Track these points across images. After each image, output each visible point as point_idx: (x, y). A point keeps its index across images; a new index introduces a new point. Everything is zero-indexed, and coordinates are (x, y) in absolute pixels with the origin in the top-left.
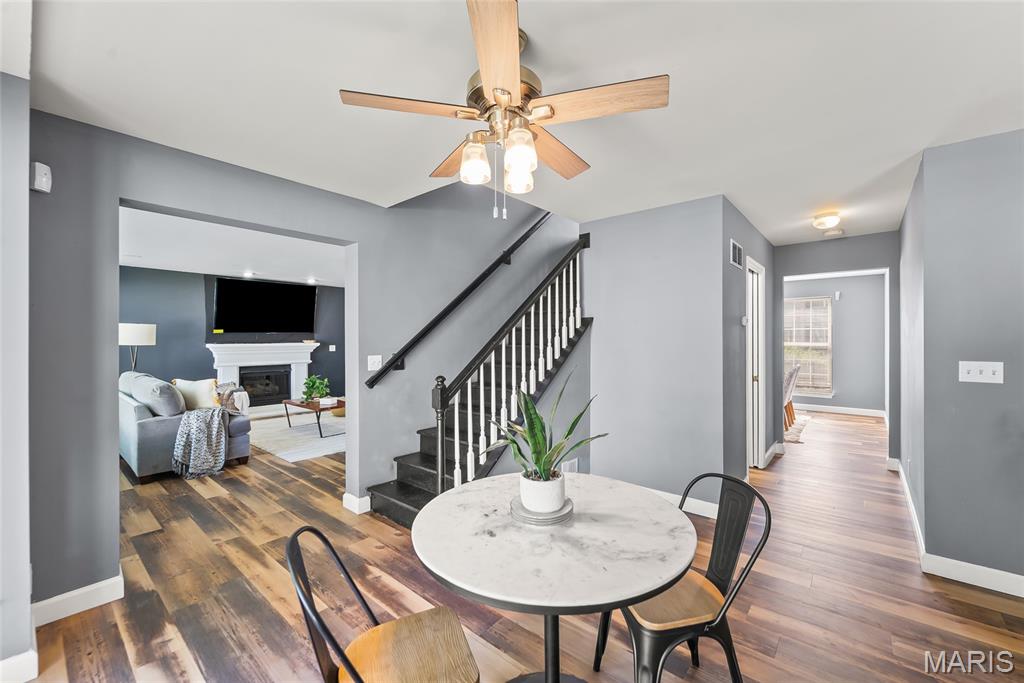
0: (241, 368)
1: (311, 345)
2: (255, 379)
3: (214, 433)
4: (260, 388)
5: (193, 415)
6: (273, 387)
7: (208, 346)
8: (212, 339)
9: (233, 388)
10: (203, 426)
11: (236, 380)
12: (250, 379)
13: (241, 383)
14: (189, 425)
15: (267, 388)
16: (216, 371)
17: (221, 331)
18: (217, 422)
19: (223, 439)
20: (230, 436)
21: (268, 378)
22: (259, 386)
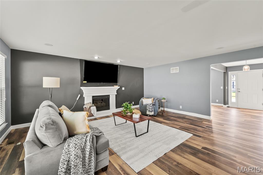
0: (93, 97)
1: (117, 87)
2: (98, 100)
3: (87, 156)
4: (99, 104)
5: (72, 141)
6: (103, 104)
7: (81, 88)
8: (82, 85)
9: (90, 105)
10: (80, 152)
11: (91, 101)
12: (96, 100)
13: (93, 103)
14: (68, 153)
15: (102, 104)
16: (84, 97)
17: (86, 82)
18: (89, 147)
19: (93, 158)
20: (97, 154)
21: (102, 100)
22: (99, 103)
